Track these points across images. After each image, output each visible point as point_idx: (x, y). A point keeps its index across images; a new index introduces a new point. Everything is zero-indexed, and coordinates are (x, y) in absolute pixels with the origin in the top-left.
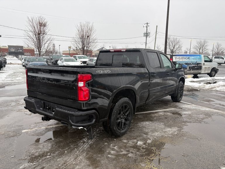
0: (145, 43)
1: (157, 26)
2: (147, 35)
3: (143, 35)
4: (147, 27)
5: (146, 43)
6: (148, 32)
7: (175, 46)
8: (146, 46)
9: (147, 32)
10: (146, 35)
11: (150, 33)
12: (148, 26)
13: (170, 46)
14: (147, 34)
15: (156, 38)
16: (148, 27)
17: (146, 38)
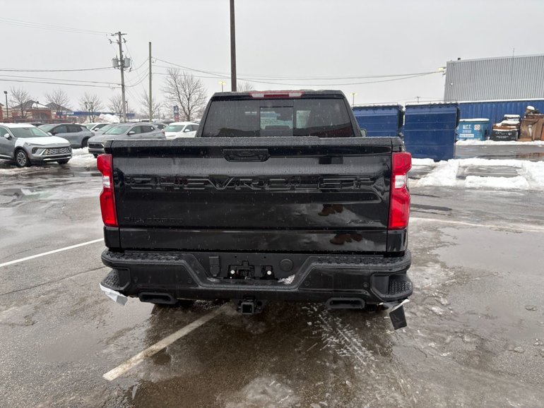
0: (121, 86)
1: (150, 43)
2: (122, 64)
3: (111, 64)
4: (120, 43)
5: (123, 86)
6: (124, 57)
7: (190, 95)
8: (123, 92)
9: (121, 56)
10: (119, 63)
11: (129, 59)
12: (122, 41)
13: (181, 96)
14: (122, 61)
15: (150, 73)
16: (123, 44)
17: (120, 71)
